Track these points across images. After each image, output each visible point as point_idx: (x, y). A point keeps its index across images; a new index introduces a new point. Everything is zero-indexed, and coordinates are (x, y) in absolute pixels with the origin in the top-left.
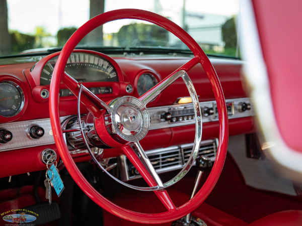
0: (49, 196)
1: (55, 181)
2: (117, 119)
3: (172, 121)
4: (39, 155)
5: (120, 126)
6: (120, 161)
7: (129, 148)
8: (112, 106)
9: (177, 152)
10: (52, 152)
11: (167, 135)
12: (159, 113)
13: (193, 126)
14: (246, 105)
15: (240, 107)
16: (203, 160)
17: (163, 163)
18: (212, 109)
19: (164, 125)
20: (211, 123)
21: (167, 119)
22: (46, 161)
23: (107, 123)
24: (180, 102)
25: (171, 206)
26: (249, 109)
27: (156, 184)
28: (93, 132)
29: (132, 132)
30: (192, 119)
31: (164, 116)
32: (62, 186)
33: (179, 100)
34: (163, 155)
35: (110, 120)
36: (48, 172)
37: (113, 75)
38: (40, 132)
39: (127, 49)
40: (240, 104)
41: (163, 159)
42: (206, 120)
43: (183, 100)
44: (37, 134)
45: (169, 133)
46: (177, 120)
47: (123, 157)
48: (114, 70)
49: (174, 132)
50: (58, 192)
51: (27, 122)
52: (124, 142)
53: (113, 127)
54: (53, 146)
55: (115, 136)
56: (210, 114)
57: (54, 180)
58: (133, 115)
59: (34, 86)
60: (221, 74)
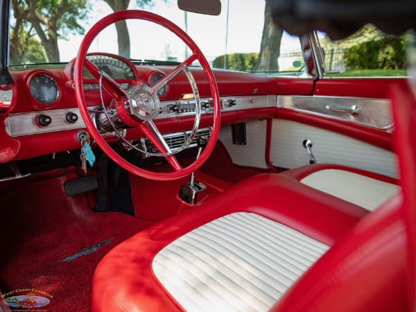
0: (84, 167)
1: (89, 156)
2: (134, 103)
3: (178, 112)
4: (75, 136)
5: (137, 109)
6: (141, 143)
7: (145, 126)
8: (130, 92)
9: (183, 137)
10: (85, 134)
11: (175, 123)
12: (168, 106)
13: (194, 116)
14: (233, 101)
15: (228, 103)
16: (202, 139)
17: (173, 145)
18: (207, 103)
19: (173, 115)
20: (207, 114)
21: (174, 110)
22: (81, 140)
23: (126, 107)
24: (184, 98)
25: (178, 167)
26: (235, 104)
27: (166, 151)
28: (116, 116)
29: (147, 113)
30: (193, 111)
31: (173, 108)
32: (94, 159)
33: (183, 96)
34: (172, 139)
35: (128, 104)
36: (83, 149)
37: (131, 75)
38: (74, 117)
39: (143, 61)
40: (228, 101)
41: (172, 142)
42: (204, 112)
43: (187, 96)
44: (72, 119)
45: (177, 121)
46: (182, 112)
47: (143, 140)
48: (132, 71)
49: (180, 121)
50: (91, 163)
51: (63, 110)
52: (141, 121)
53: (131, 110)
54: (86, 129)
55: (133, 117)
56: (206, 107)
57: (88, 154)
58: (146, 100)
59: (67, 80)
60: (218, 78)
